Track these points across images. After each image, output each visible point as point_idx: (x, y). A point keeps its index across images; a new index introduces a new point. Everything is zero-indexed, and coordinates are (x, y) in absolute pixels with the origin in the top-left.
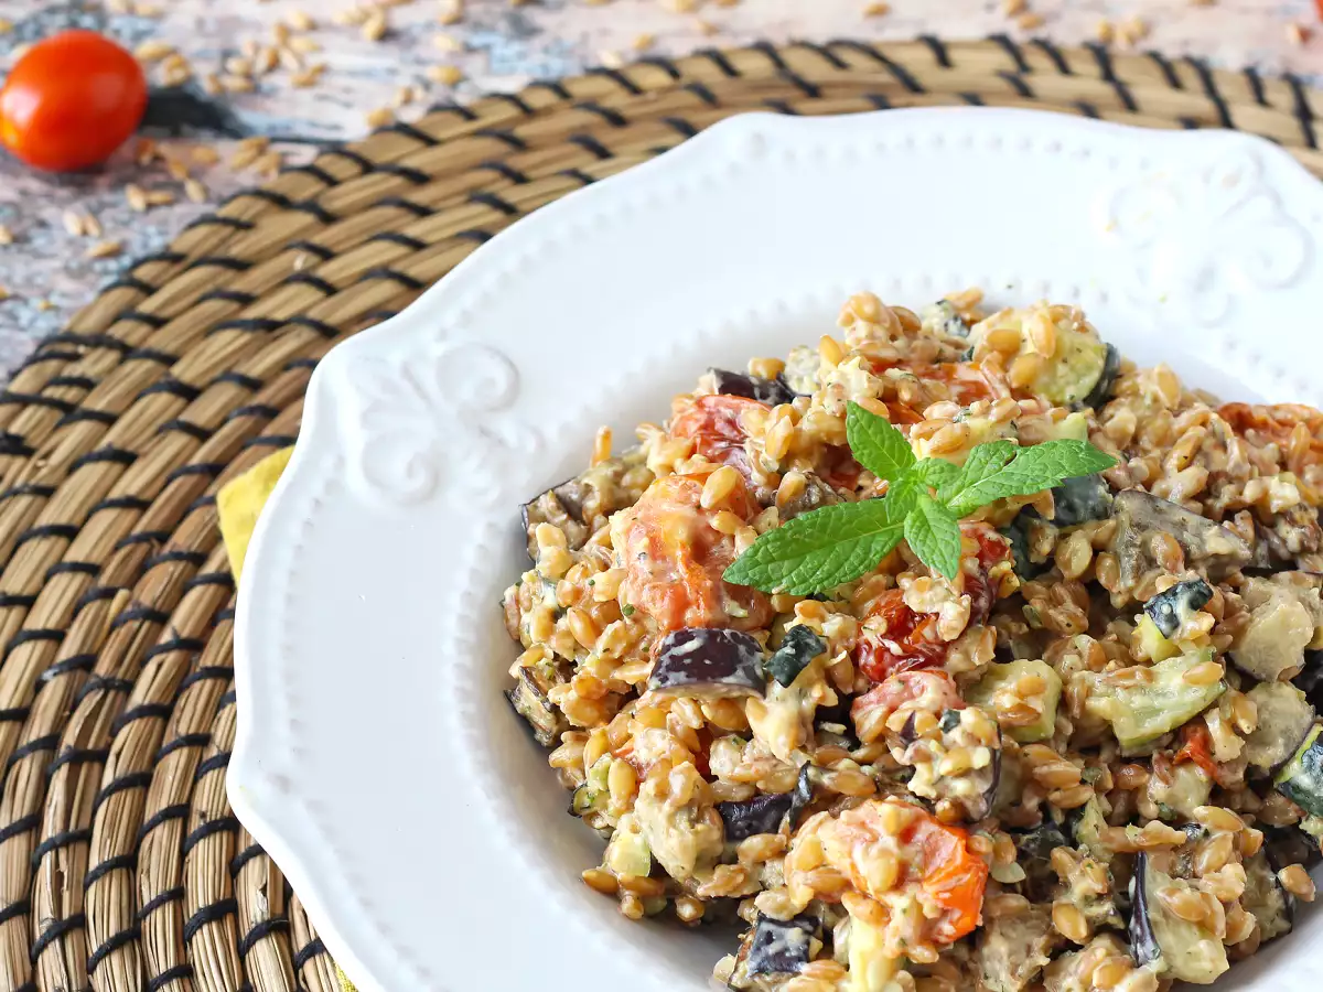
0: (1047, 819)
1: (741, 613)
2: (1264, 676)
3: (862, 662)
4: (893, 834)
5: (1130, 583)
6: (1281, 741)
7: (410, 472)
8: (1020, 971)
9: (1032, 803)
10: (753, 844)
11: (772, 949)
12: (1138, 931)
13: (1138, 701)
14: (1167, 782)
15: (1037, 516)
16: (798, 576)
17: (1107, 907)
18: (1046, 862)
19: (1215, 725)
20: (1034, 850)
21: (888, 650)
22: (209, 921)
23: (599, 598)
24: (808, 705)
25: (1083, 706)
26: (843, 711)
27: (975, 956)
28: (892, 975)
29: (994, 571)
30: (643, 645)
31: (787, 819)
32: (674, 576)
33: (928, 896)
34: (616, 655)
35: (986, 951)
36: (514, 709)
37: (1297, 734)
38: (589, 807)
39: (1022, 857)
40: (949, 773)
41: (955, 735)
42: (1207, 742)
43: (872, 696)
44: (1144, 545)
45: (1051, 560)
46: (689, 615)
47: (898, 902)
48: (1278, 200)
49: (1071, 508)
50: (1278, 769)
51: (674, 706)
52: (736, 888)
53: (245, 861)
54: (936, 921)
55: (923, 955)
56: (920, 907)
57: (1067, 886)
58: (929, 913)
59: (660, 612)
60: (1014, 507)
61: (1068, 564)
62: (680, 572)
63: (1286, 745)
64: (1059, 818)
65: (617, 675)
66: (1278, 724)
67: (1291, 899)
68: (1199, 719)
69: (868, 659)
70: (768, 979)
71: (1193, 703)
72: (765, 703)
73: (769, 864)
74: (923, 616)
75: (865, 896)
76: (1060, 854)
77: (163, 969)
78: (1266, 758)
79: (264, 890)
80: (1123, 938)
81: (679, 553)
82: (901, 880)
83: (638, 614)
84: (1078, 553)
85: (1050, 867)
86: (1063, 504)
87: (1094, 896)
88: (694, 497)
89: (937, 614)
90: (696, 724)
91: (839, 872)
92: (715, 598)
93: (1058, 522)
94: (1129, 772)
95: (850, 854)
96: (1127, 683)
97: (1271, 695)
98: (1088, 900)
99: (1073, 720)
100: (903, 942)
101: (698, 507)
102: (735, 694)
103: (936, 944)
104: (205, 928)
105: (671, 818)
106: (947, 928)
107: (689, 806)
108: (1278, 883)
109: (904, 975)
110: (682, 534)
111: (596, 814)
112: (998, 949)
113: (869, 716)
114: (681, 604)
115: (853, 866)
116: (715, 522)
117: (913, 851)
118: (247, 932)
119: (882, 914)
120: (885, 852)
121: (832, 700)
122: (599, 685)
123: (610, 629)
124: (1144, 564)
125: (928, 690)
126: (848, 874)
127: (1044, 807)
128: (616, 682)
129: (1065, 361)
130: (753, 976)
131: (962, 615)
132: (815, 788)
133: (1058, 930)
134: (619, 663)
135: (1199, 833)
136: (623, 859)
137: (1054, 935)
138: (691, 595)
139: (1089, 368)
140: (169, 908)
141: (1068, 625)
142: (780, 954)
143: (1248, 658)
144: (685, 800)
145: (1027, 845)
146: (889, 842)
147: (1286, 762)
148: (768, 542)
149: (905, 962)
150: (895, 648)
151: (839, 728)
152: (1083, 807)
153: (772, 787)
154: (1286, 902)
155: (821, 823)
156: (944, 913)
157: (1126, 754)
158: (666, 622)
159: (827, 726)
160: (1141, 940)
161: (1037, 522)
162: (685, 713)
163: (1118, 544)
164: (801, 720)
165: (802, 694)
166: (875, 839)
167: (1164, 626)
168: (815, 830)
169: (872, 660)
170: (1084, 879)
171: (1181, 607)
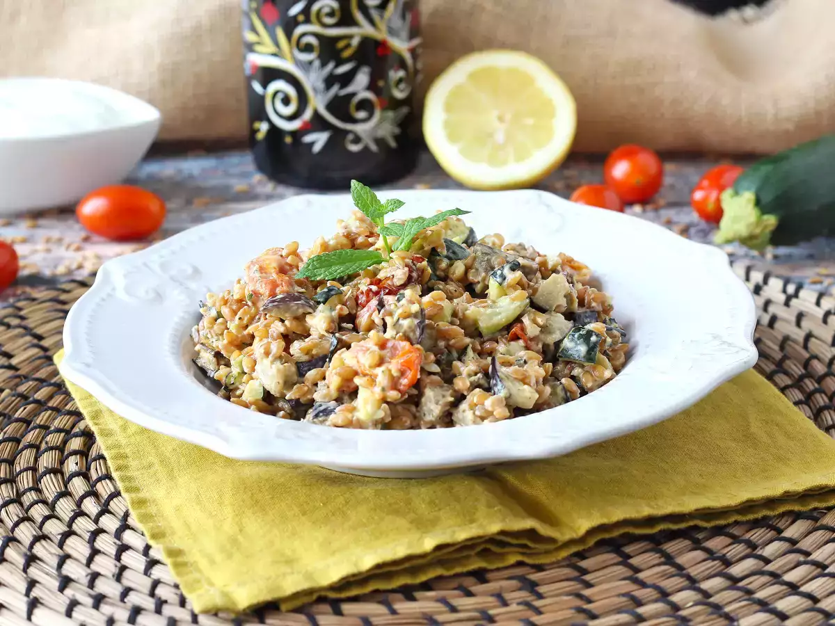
0: (450, 352)
1: (303, 290)
2: (548, 307)
3: (359, 302)
4: (376, 345)
5: (483, 274)
6: (558, 332)
7: (147, 292)
8: (440, 403)
9: (442, 344)
10: (312, 374)
11: (322, 408)
12: (494, 382)
13: (489, 311)
14: (505, 344)
15: (439, 255)
16: (329, 272)
17: (480, 375)
18: (451, 371)
19: (526, 320)
20: (443, 359)
21: (371, 290)
22: (50, 473)
23: (236, 297)
24: (335, 314)
25: (464, 314)
26: (352, 318)
27: (419, 409)
28: (379, 407)
29: (419, 265)
30: (257, 317)
31: (327, 360)
32: (271, 278)
33: (394, 366)
34: (245, 322)
35: (423, 400)
36: (197, 365)
37: (567, 331)
38: (233, 384)
39: (438, 362)
40: (401, 314)
41: (403, 301)
42: (523, 329)
43: (365, 309)
44: (488, 260)
45: (446, 270)
46: (278, 290)
47: (379, 371)
48: (548, 206)
49: (454, 253)
50: (558, 344)
51: (272, 325)
52: (305, 394)
53: (67, 457)
54: (399, 378)
55: (393, 395)
56: (390, 371)
57: (460, 374)
58: (395, 374)
59: (264, 290)
60: (427, 248)
61: (454, 273)
62: (274, 276)
63: (561, 334)
64: (455, 355)
65: (246, 332)
66: (556, 325)
67: (568, 394)
68: (518, 319)
69: (362, 299)
70: (320, 419)
71: (515, 309)
72: (314, 314)
73: (319, 383)
74: (387, 278)
75: (365, 375)
76: (457, 363)
77: (26, 487)
78: (551, 339)
79: (77, 464)
80: (488, 389)
81: (273, 271)
82: (381, 362)
83: (255, 296)
84: (459, 268)
85: (452, 372)
86: (451, 251)
87: (473, 374)
88: (280, 253)
89: (393, 276)
90: (282, 329)
91: (352, 367)
92: (290, 284)
93: (447, 257)
94: (488, 345)
95: (356, 357)
96: (483, 305)
97: (552, 315)
98: (470, 376)
99: (460, 319)
100: (383, 389)
101: (282, 256)
102: (301, 311)
103: (399, 391)
104: (48, 476)
105: (272, 362)
106: (404, 381)
107: (280, 358)
108: (561, 383)
109: (385, 405)
110: (275, 265)
111: (237, 388)
112: (429, 393)
113: (364, 318)
114: (274, 285)
115: (358, 362)
116: (289, 260)
117: (386, 353)
118: (67, 476)
119: (373, 381)
120: (373, 352)
121: (346, 311)
122: (237, 336)
123: (241, 310)
124: (489, 268)
125: (390, 300)
126: (356, 367)
127: (448, 347)
128: (244, 336)
129: (451, 229)
130: (314, 418)
131: (405, 273)
132: (339, 340)
133: (456, 388)
134: (247, 326)
135: (522, 362)
136: (251, 390)
137: (455, 391)
138: (279, 282)
139: (463, 233)
140: (30, 473)
141: (456, 291)
142: (325, 410)
143: (539, 299)
144: (278, 355)
145: (440, 357)
146: (376, 348)
147: (561, 341)
148: (314, 261)
149: (384, 401)
150: (374, 288)
151: (350, 326)
152: (466, 348)
153: (319, 351)
154: (566, 394)
155: (342, 352)
156: (403, 373)
157: (485, 339)
158: (267, 293)
159: (344, 325)
160: (496, 385)
161: (438, 258)
162: (278, 328)
163: (477, 265)
164: (332, 321)
165: (332, 309)
166: (368, 350)
167: (499, 280)
168: (340, 355)
169: (364, 298)
170: (467, 369)
171: (506, 271)
